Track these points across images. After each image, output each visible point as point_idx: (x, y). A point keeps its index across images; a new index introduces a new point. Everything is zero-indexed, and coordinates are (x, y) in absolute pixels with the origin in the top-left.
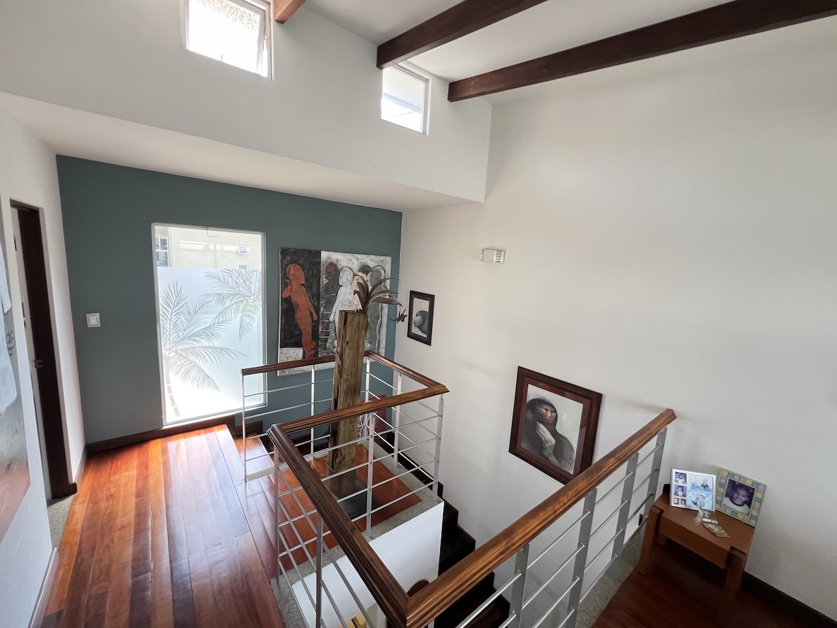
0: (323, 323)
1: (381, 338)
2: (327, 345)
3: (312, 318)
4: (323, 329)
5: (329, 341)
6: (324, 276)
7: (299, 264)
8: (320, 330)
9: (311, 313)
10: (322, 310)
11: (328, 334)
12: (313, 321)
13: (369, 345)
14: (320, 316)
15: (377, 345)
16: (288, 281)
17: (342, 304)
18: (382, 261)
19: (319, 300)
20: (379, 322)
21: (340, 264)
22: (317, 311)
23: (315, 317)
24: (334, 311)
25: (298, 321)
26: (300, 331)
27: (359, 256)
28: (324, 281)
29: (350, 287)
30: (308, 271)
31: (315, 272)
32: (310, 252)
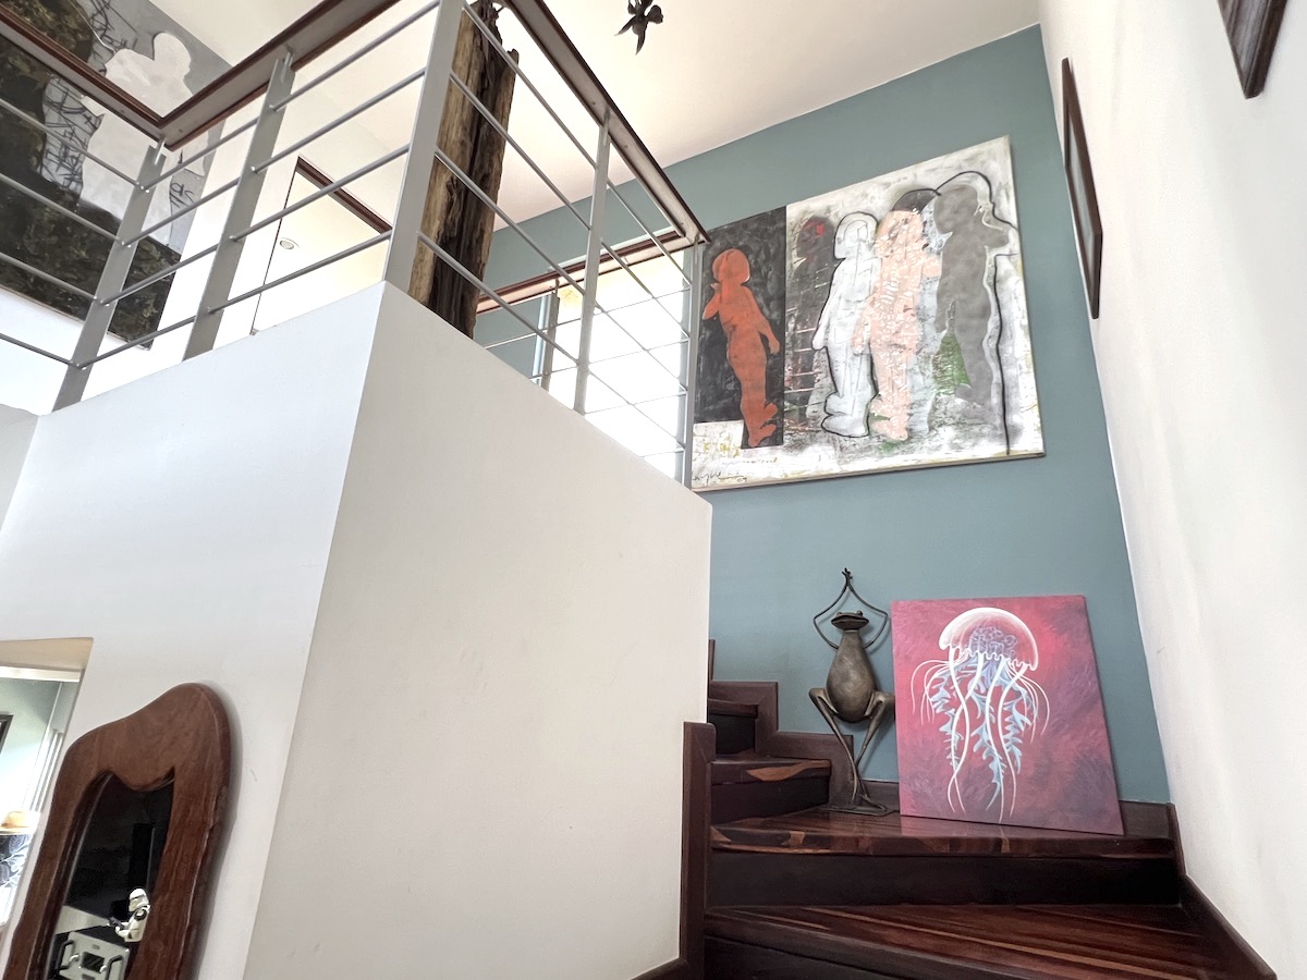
0: (795, 357)
1: (1010, 372)
2: (809, 411)
3: (767, 349)
4: (795, 371)
5: (813, 399)
6: (795, 252)
7: (739, 248)
8: (788, 373)
9: (764, 339)
10: (791, 326)
11: (809, 382)
12: (769, 355)
13: (959, 401)
14: (788, 340)
15: (995, 400)
16: (714, 286)
17: (848, 301)
18: (971, 159)
19: (782, 307)
20: (992, 324)
21: (836, 214)
22: (779, 328)
23: (775, 347)
24: (824, 322)
25: (734, 362)
26: (739, 384)
27: (891, 177)
28: (794, 261)
29: (867, 254)
30: (757, 256)
31: (772, 251)
32: (761, 218)
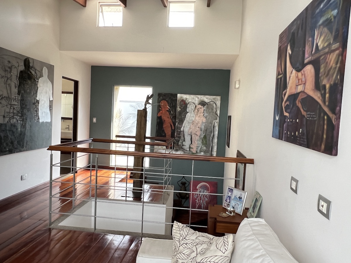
0: (177, 131)
1: (213, 144)
2: (179, 143)
3: (172, 128)
4: (177, 134)
5: (180, 141)
6: (178, 107)
7: (166, 101)
8: (176, 135)
9: (171, 126)
10: (177, 124)
11: (180, 138)
12: (172, 130)
13: (205, 148)
14: (176, 127)
15: (210, 149)
16: (160, 109)
17: (188, 122)
18: (214, 99)
19: (175, 119)
20: (212, 135)
21: (188, 101)
22: (174, 125)
23: (173, 128)
24: (183, 125)
25: (164, 129)
26: (165, 134)
27: (199, 96)
28: (179, 109)
29: (193, 113)
30: (170, 105)
31: (174, 104)
32: (172, 95)
